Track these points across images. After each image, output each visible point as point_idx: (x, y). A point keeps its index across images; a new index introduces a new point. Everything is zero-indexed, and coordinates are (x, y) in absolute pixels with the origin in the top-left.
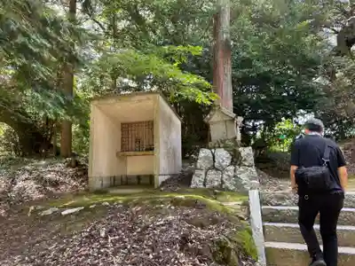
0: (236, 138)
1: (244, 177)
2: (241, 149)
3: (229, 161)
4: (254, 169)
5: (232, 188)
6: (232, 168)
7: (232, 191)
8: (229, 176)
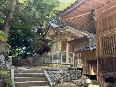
0: (8, 52)
1: (8, 65)
2: (9, 56)
3: (4, 60)
4: (11, 63)
5: (3, 68)
6: (5, 62)
7: (3, 69)
8: (3, 64)
